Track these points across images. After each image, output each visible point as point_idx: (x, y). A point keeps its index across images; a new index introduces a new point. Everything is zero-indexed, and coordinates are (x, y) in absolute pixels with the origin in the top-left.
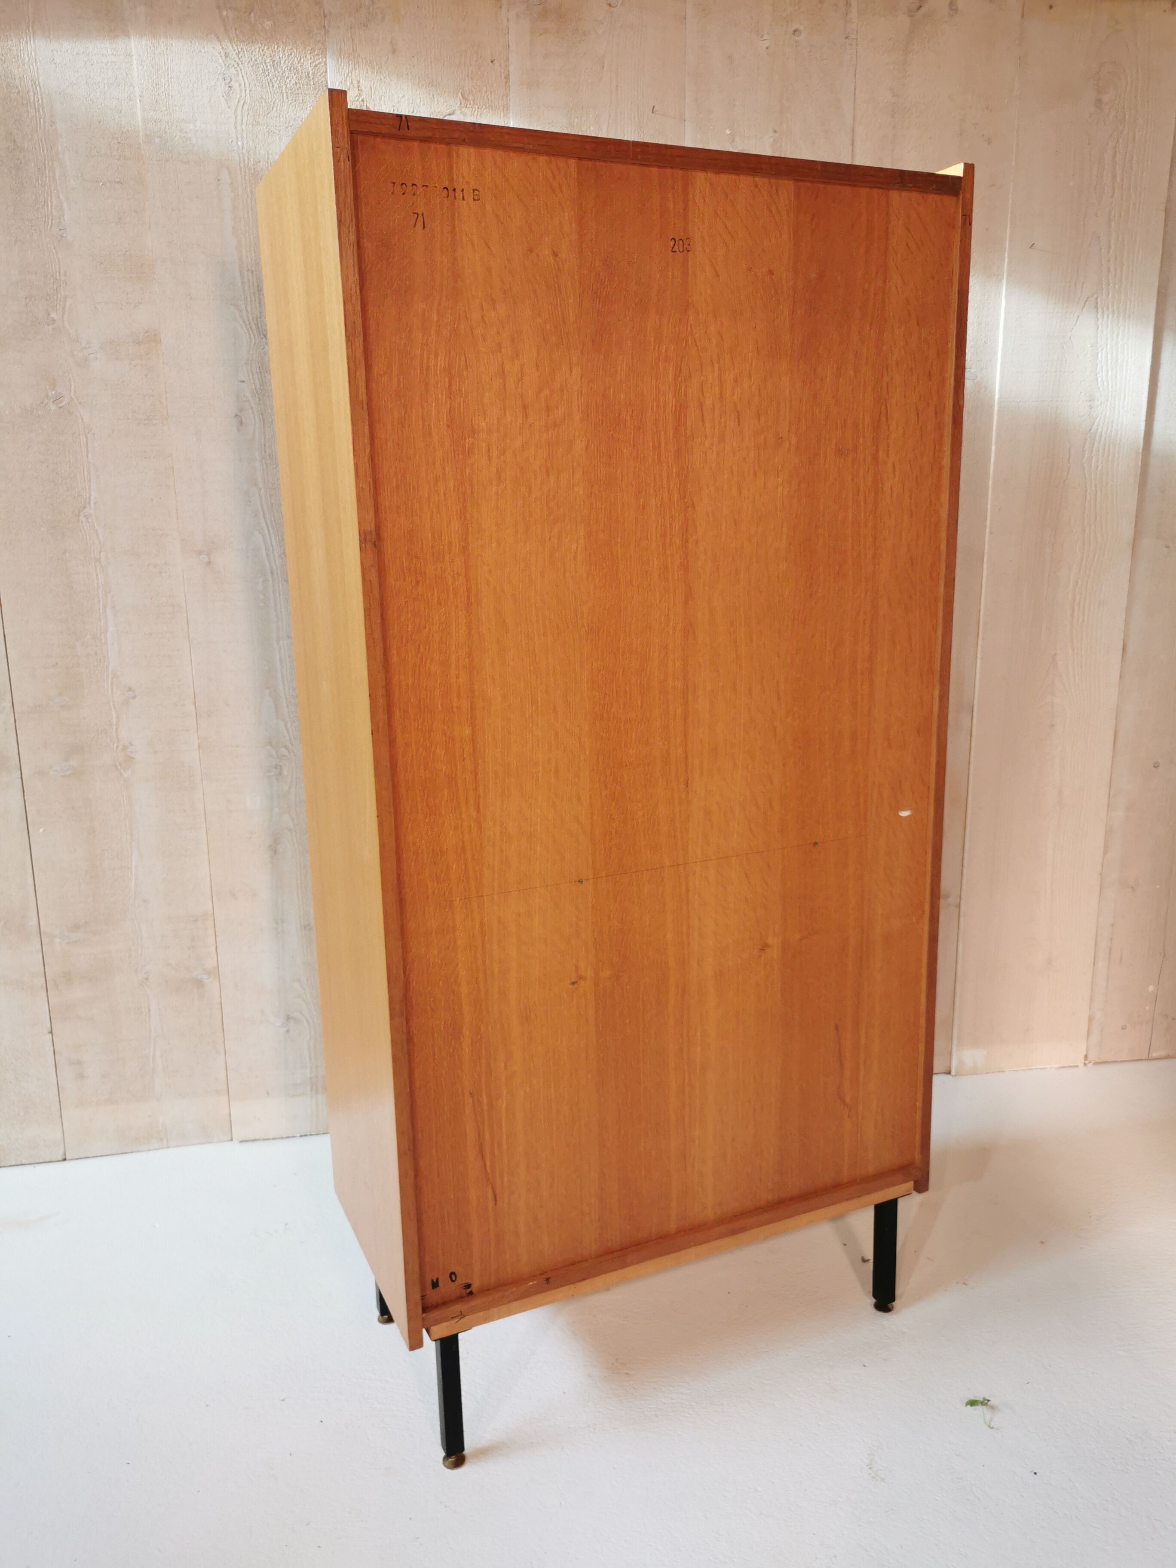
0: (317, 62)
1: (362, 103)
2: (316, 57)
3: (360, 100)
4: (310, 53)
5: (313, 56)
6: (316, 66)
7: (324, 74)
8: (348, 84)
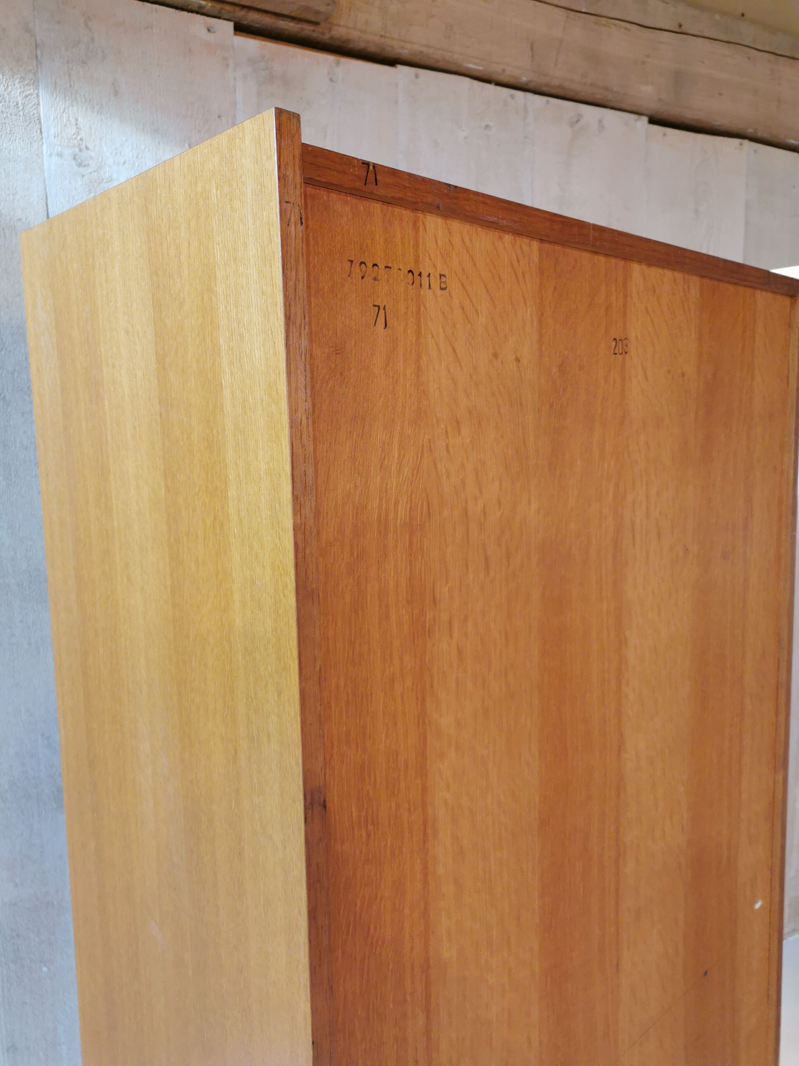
0: (28, 93)
1: (81, 141)
2: (26, 87)
3: (79, 138)
4: (20, 82)
5: (23, 85)
6: (26, 96)
7: (36, 106)
8: (65, 120)
